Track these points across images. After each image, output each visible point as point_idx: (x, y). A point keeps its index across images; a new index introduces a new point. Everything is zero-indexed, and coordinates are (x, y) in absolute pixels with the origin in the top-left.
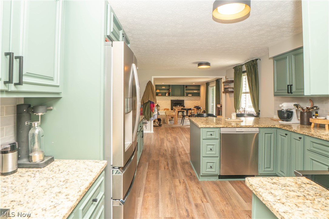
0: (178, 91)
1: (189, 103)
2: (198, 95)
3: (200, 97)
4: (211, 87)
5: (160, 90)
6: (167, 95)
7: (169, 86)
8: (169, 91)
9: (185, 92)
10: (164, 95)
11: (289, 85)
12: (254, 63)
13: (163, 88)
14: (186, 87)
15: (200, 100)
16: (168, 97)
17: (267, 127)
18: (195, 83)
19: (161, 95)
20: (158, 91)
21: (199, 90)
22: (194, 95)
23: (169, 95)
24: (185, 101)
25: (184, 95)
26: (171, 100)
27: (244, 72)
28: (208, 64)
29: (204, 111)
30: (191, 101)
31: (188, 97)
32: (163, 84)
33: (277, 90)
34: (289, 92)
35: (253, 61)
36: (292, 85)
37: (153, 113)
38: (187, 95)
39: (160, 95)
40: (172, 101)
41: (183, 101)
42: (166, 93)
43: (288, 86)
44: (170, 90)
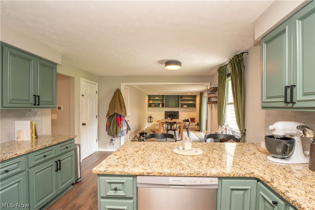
0: (172, 102)
1: (184, 114)
2: (194, 106)
3: (196, 108)
4: (205, 97)
5: (153, 100)
6: (160, 106)
7: (163, 96)
8: (163, 102)
9: (180, 103)
10: (157, 106)
11: (289, 87)
12: (240, 58)
13: (157, 98)
14: (181, 97)
15: (195, 111)
16: (162, 108)
17: (235, 176)
18: (190, 93)
19: (155, 106)
20: (151, 102)
21: (195, 100)
22: (189, 106)
23: (163, 106)
24: (179, 113)
25: (178, 106)
26: (165, 111)
27: (228, 75)
28: (177, 63)
29: (198, 123)
30: (187, 113)
31: (183, 108)
32: (156, 94)
33: (268, 98)
34: (289, 100)
35: (238, 56)
36: (295, 86)
37: (121, 128)
38: (182, 106)
39: (153, 106)
40: (166, 113)
41: (178, 112)
42: (159, 104)
43: (286, 88)
44: (164, 100)
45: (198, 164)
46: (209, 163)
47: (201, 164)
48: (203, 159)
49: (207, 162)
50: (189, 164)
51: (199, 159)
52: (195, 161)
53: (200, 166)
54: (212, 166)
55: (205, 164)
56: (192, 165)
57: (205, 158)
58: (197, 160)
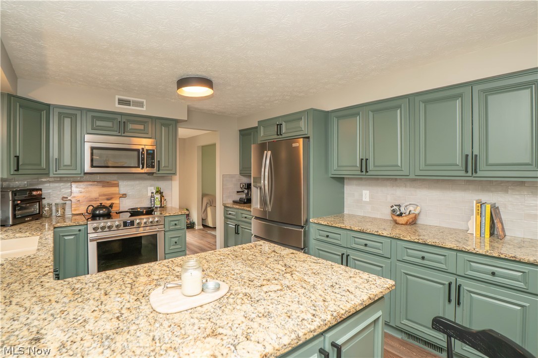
45: (152, 273)
46: (134, 279)
47: (149, 274)
48: (146, 284)
49: (138, 279)
50: (168, 269)
51: (155, 282)
52: (161, 276)
53: (149, 271)
54: (128, 275)
55: (141, 276)
56: (163, 268)
57: (141, 288)
58: (157, 280)
